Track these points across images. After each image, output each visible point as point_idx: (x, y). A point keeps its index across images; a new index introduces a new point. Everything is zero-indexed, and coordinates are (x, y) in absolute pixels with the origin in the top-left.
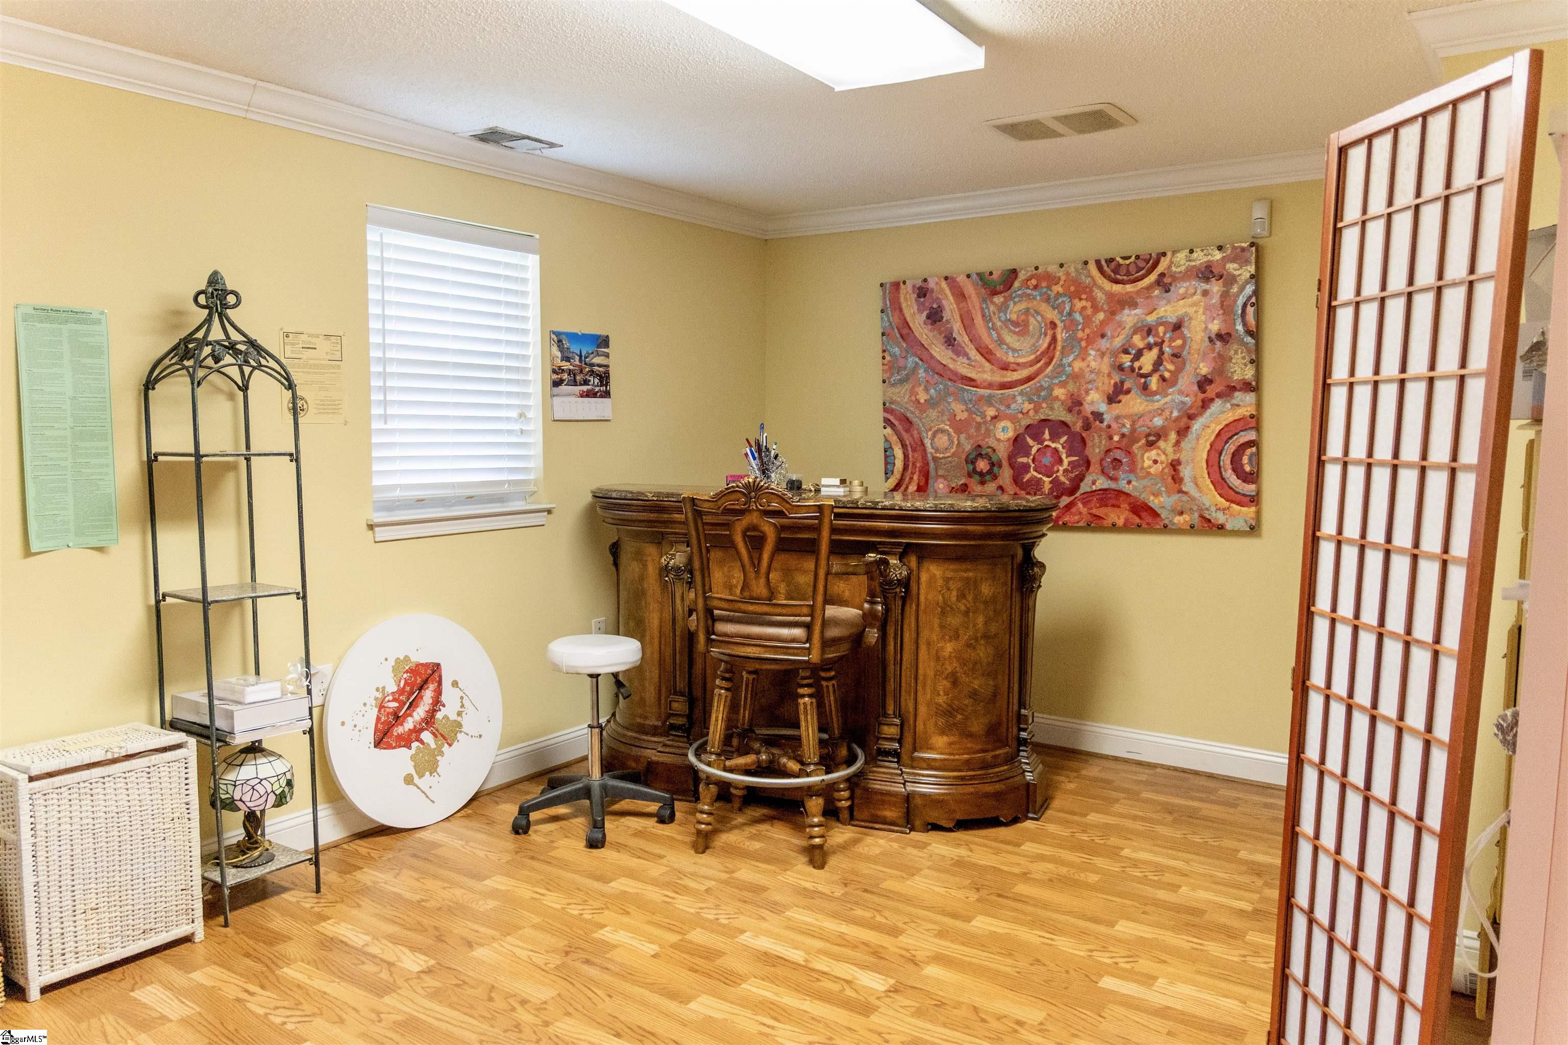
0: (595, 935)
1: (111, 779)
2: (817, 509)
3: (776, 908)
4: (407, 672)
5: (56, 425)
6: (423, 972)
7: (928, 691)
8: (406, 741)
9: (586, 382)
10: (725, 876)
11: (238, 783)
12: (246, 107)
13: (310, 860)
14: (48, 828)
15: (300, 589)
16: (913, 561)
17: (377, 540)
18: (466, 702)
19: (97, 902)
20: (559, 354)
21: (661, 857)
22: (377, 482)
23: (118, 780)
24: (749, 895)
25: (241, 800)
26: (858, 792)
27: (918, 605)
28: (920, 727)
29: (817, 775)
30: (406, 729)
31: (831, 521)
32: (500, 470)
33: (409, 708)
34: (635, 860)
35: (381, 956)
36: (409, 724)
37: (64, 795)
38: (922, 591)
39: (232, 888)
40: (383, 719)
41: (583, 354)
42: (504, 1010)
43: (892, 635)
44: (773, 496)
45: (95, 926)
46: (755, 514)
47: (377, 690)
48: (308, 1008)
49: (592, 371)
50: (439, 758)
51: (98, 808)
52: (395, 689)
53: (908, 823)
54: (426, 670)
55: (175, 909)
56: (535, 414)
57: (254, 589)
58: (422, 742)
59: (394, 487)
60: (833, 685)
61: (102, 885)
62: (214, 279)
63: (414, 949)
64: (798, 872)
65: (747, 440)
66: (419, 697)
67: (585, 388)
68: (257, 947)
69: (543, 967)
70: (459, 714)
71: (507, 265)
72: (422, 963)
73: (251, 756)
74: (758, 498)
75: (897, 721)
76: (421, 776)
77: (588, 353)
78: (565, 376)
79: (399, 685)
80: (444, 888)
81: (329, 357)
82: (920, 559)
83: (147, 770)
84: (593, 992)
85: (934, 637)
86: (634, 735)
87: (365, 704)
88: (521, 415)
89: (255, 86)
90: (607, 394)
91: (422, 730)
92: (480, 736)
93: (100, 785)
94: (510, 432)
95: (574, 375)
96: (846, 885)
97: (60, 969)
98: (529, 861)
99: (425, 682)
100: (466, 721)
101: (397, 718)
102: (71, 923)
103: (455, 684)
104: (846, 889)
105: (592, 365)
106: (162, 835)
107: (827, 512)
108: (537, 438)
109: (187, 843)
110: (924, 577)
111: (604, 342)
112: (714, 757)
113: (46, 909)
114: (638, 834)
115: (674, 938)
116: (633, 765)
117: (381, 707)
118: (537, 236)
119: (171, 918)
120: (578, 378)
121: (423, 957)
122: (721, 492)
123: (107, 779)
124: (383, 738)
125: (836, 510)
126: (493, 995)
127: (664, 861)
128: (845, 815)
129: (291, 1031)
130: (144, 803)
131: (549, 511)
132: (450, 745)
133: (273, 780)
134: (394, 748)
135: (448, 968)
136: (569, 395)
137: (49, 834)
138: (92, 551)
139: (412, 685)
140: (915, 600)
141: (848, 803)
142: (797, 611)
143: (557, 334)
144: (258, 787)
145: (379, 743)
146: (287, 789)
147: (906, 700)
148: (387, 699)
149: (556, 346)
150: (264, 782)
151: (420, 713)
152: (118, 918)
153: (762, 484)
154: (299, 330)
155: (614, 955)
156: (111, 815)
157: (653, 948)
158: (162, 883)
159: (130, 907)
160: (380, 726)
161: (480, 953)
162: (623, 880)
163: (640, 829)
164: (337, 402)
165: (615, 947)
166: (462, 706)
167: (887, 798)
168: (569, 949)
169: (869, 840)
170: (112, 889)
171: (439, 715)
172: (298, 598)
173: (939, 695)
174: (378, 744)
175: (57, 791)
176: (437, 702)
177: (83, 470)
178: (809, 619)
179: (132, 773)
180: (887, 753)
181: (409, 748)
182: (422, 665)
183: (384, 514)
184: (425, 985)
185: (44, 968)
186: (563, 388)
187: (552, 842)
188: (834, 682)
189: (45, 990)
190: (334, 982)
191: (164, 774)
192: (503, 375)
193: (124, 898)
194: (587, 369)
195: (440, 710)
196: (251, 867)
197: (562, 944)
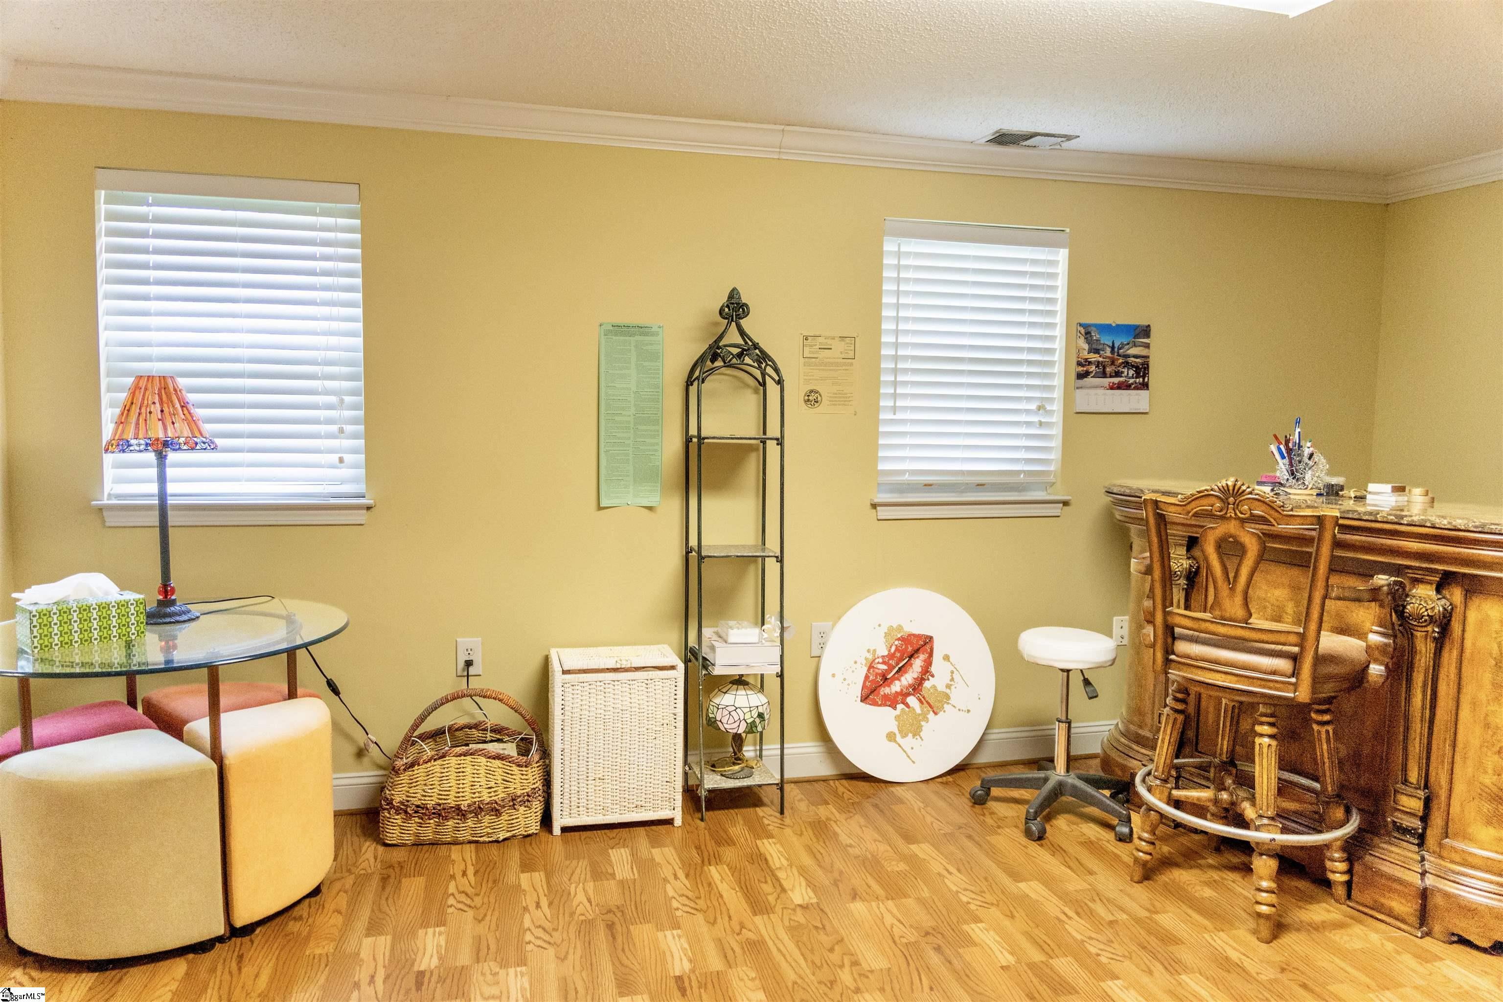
0: (965, 927)
1: (619, 683)
2: (1315, 520)
3: (1174, 966)
4: (898, 639)
5: (624, 413)
6: (800, 906)
7: (1470, 763)
8: (892, 701)
9: (1118, 374)
10: (1144, 914)
11: (720, 707)
12: (778, 150)
13: (777, 784)
14: (573, 711)
15: (778, 554)
16: (1456, 595)
17: (879, 518)
18: (956, 676)
19: (603, 774)
20: (1086, 347)
21: (1091, 873)
22: (881, 467)
23: (624, 685)
24: (1154, 942)
25: (720, 721)
26: (1357, 867)
27: (1462, 651)
28: (1455, 809)
29: (1269, 832)
30: (893, 691)
31: (1335, 535)
32: (1017, 460)
33: (897, 672)
34: (1063, 868)
35: (782, 881)
36: (896, 687)
37: (586, 689)
38: (1468, 636)
39: (710, 791)
40: (871, 678)
41: (1116, 345)
42: (834, 965)
43: (1420, 684)
44: (1257, 503)
45: (601, 792)
46: (1233, 522)
47: (869, 651)
48: (701, 903)
49: (1127, 363)
50: (923, 723)
51: (609, 704)
52: (886, 653)
53: (1422, 925)
54: (917, 641)
55: (661, 795)
56: (1057, 407)
57: (763, 550)
58: (908, 706)
59: (903, 472)
60: (1327, 732)
61: (608, 763)
62: (733, 294)
63: (810, 884)
64: (1234, 938)
65: (1275, 436)
66: (908, 664)
67: (1116, 380)
68: (708, 842)
69: (897, 939)
70: (948, 686)
71: (1034, 262)
72: (807, 898)
73: (735, 687)
74: (1236, 505)
75: (1421, 794)
76: (904, 736)
77: (1122, 344)
78: (1093, 368)
79: (890, 651)
80: (875, 841)
81: (843, 356)
82: (1469, 594)
83: (646, 682)
84: (920, 979)
85: (1482, 696)
86: (1126, 742)
87: (856, 662)
88: (1039, 408)
89: (783, 130)
90: (1145, 386)
91: (909, 694)
92: (969, 711)
93: (611, 686)
94: (1028, 424)
95: (1104, 367)
96: (1283, 970)
97: (575, 817)
98: (965, 840)
99: (917, 651)
100: (956, 696)
101: (885, 680)
102: (585, 785)
103: (946, 658)
104: (1280, 976)
105: (1128, 356)
106: (653, 734)
107: (1329, 525)
108: (1057, 431)
109: (672, 745)
110: (1472, 616)
111: (1145, 331)
112: (1158, 782)
113: (568, 770)
114: (1090, 845)
115: (1037, 957)
116: (1120, 773)
117: (871, 667)
118: (1068, 230)
119: (657, 802)
120: (1108, 370)
121: (812, 894)
122: (1192, 495)
123: (616, 683)
124: (870, 695)
125: (1341, 522)
126: (836, 947)
127: (1091, 878)
128: (1340, 891)
129: (677, 917)
130: (642, 707)
131: (1066, 503)
132: (936, 714)
133: (746, 710)
134: (880, 705)
135: (822, 910)
136: (1096, 387)
137: (574, 715)
138: (644, 509)
139: (903, 652)
140: (1457, 645)
141: (1345, 878)
142: (1282, 638)
143: (1085, 326)
144: (733, 713)
145: (866, 698)
146: (758, 721)
147: (1437, 768)
148: (877, 661)
149: (1082, 338)
150: (738, 710)
151: (908, 678)
152: (618, 791)
153: (1244, 488)
154: (817, 334)
155: (968, 954)
156: (617, 711)
157: (1007, 959)
158: (652, 772)
159: (626, 785)
160: (868, 684)
161: (858, 908)
162: (1035, 884)
163: (1093, 839)
164: (849, 395)
165: (975, 944)
166: (952, 680)
167: (1395, 886)
168: (931, 931)
169: (1358, 929)
170: (615, 767)
171: (927, 684)
172: (777, 561)
173: (1486, 772)
174: (864, 699)
175: (581, 684)
176: (926, 671)
177: (641, 448)
178: (1296, 649)
179: (635, 682)
180: (1405, 831)
181: (895, 708)
182: (914, 635)
183: (895, 495)
184: (793, 918)
185: (564, 813)
186: (1089, 380)
187: (999, 827)
188: (1330, 728)
189: (565, 830)
190: (735, 889)
191: (658, 687)
192: (1024, 369)
193: (622, 776)
194: (1121, 361)
195: (928, 679)
196: (731, 778)
197: (928, 922)
